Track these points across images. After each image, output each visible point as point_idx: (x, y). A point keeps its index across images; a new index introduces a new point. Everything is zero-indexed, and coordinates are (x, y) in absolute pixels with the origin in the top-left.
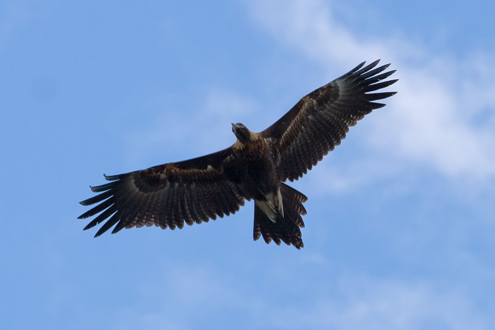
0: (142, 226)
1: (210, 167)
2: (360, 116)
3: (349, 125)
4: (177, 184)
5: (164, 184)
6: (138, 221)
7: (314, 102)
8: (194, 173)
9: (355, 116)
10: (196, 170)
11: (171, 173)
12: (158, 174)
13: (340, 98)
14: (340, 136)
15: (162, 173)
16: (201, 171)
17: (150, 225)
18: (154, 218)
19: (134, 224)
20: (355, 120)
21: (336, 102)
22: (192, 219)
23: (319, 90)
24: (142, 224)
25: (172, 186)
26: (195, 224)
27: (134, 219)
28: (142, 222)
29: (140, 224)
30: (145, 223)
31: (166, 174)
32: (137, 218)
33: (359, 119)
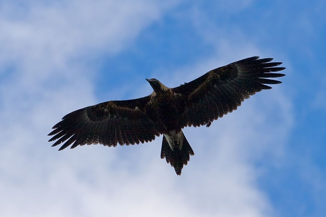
0: (91, 144)
1: (137, 108)
2: (252, 92)
3: (244, 97)
4: (115, 116)
5: (107, 116)
6: (88, 141)
7: (218, 76)
8: (126, 110)
9: (249, 92)
10: (128, 109)
11: (111, 108)
12: (103, 108)
13: (238, 77)
14: (237, 104)
15: (105, 108)
16: (131, 110)
17: (97, 143)
18: (99, 138)
19: (86, 143)
20: (249, 95)
21: (235, 79)
22: (123, 142)
23: (221, 68)
24: (91, 143)
25: (112, 117)
26: (125, 145)
27: (86, 139)
28: (91, 141)
29: (89, 142)
30: (93, 142)
31: (108, 109)
32: (88, 139)
33: (252, 95)
